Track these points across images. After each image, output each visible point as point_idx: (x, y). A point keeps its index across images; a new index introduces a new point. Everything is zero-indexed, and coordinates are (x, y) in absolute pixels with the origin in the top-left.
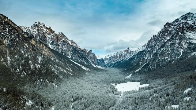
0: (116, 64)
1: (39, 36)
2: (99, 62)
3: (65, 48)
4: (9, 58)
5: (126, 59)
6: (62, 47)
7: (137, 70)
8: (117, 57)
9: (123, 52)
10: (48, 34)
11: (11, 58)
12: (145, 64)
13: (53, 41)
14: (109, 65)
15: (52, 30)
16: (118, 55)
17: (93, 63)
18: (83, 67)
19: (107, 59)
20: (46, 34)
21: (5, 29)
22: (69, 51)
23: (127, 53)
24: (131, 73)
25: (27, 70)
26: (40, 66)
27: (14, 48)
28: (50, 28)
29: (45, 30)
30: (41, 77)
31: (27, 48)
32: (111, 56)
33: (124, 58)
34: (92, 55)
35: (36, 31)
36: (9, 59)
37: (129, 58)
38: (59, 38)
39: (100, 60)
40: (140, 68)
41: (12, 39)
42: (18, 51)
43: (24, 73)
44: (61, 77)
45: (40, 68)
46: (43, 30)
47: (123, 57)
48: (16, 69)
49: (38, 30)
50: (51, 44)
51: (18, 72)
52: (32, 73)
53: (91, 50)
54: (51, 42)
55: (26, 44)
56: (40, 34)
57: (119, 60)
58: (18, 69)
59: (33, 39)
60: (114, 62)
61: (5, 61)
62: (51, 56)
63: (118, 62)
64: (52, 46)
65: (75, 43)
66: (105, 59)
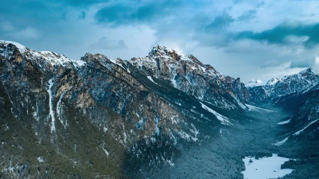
0: (284, 100)
1: (159, 68)
2: (256, 92)
3: (195, 84)
4: (125, 134)
5: (303, 91)
6: (191, 81)
7: (298, 133)
8: (286, 86)
9: (299, 77)
10: (172, 63)
11: (127, 134)
12: (312, 123)
13: (178, 74)
14: (272, 99)
15: (177, 54)
16: (290, 82)
17: (241, 101)
18: (220, 117)
19: (271, 87)
20: (168, 64)
21: (119, 89)
22: (201, 87)
23: (307, 78)
24: (287, 136)
25: (143, 148)
26: (156, 140)
27: (129, 113)
28: (174, 52)
29: (167, 57)
30: (157, 154)
31: (142, 110)
32: (279, 82)
33: (299, 88)
34: (239, 86)
35: (155, 62)
36: (125, 136)
37: (308, 89)
38: (187, 67)
39: (257, 90)
40: (303, 130)
41: (128, 102)
42: (134, 115)
43: (139, 152)
44: (181, 147)
45: (156, 142)
46: (164, 58)
47: (297, 87)
48: (132, 148)
49: (157, 60)
50: (176, 79)
51: (134, 151)
52: (147, 151)
53: (239, 79)
54: (176, 75)
55: (142, 106)
56: (161, 66)
57: (290, 91)
58: (134, 148)
59: (149, 94)
60: (280, 96)
61: (121, 139)
62: (170, 114)
63: (288, 95)
64: (177, 82)
65: (212, 68)
66: (267, 86)
